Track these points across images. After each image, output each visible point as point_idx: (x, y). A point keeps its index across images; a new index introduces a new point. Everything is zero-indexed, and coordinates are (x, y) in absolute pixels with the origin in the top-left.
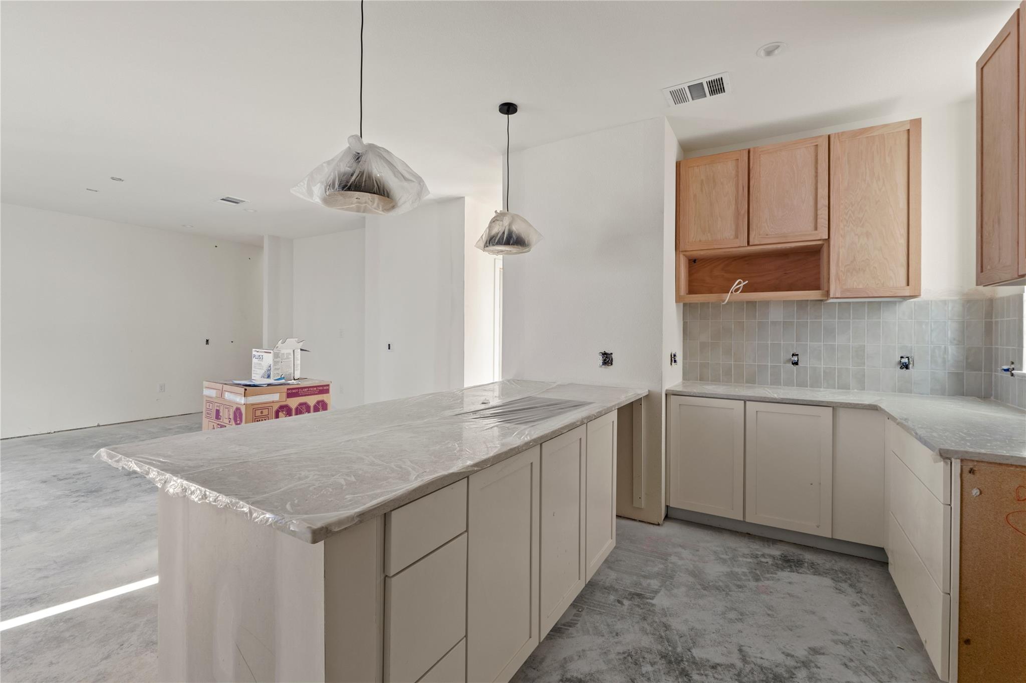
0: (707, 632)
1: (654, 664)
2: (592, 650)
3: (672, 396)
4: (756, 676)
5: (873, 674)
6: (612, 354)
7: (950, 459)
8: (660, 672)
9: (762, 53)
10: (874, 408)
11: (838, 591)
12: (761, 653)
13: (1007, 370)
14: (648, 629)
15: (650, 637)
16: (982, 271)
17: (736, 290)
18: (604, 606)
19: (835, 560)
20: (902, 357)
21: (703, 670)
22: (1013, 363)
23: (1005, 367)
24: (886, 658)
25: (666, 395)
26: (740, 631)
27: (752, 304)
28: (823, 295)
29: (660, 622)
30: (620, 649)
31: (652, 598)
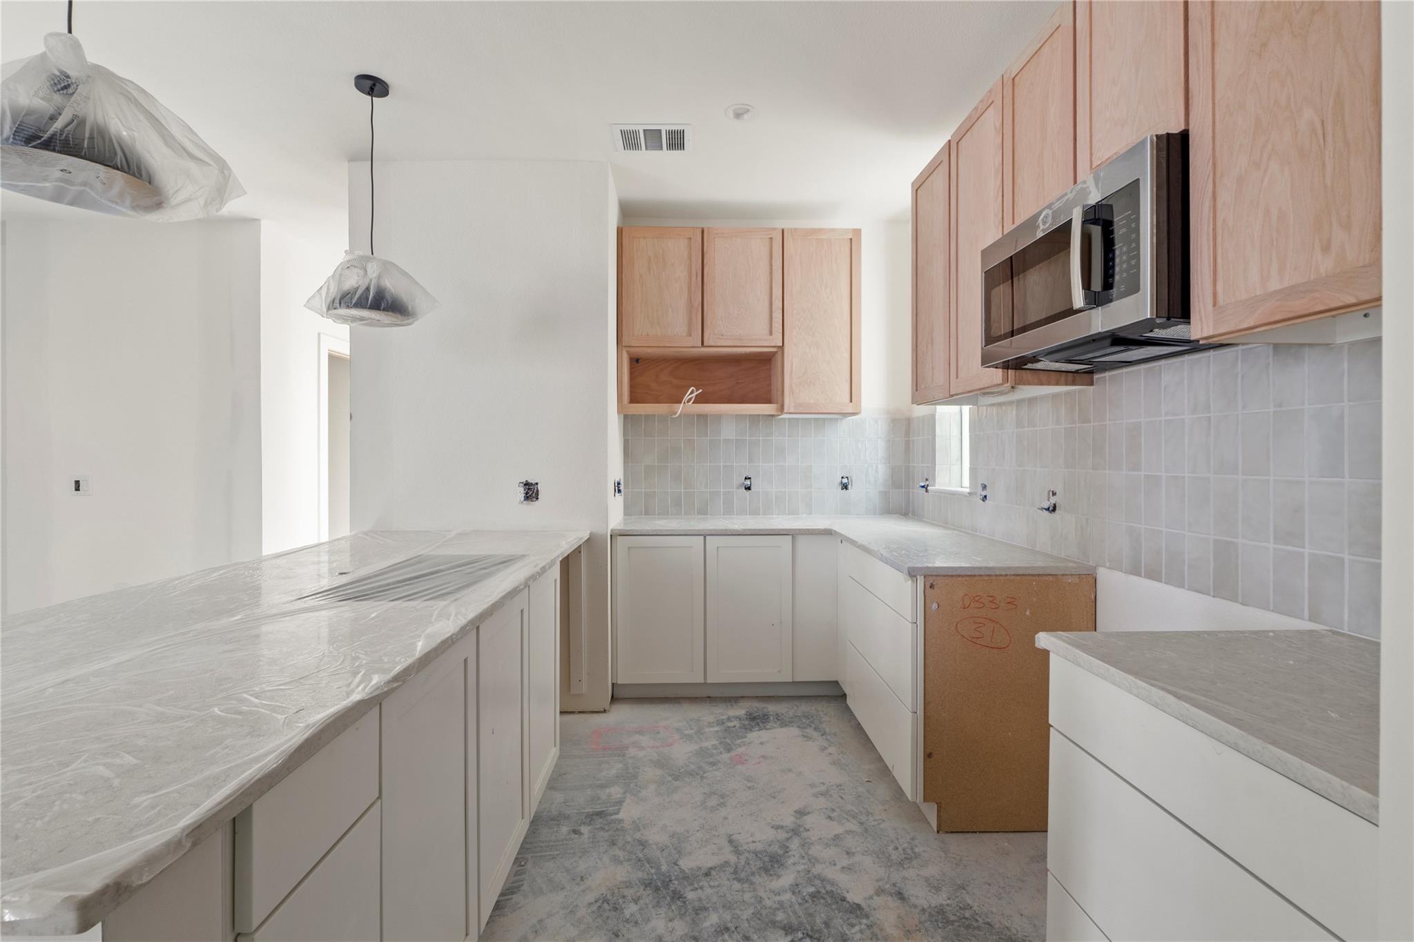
0: (690, 834)
1: (638, 900)
2: (551, 915)
3: (619, 537)
4: (752, 867)
5: (854, 817)
6: (537, 484)
7: (915, 576)
8: (648, 908)
9: (731, 115)
10: (828, 532)
11: (806, 739)
12: (751, 836)
13: (923, 487)
14: (621, 855)
15: (626, 865)
16: (917, 390)
17: (689, 401)
18: (557, 845)
19: (797, 706)
20: (842, 478)
21: (697, 883)
22: (927, 480)
23: (922, 484)
24: (860, 796)
25: (611, 535)
26: (725, 818)
27: (703, 417)
28: (777, 410)
29: (634, 841)
30: (590, 897)
31: (617, 813)
